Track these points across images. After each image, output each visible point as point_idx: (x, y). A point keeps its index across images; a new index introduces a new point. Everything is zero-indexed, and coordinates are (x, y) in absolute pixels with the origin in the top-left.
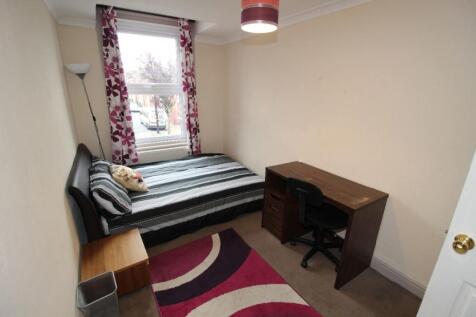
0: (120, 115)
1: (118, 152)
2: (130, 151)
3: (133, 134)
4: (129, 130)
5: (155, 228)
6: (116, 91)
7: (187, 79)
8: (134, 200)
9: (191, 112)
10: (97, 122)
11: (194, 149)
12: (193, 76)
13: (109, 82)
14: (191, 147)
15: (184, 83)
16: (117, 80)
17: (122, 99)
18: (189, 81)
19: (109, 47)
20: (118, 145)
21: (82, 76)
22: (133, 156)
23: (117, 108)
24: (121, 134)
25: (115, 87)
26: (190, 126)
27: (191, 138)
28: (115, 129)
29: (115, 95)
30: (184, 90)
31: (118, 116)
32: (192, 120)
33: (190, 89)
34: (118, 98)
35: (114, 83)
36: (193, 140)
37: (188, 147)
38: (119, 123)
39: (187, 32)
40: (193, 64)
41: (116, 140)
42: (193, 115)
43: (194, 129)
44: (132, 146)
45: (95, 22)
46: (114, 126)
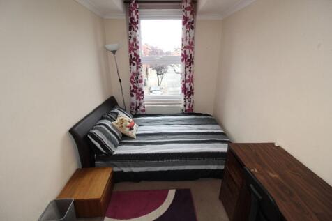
0: (136, 79)
1: (133, 104)
2: (140, 104)
3: (143, 93)
4: (140, 89)
5: (126, 170)
6: (134, 62)
7: (185, 52)
8: (121, 144)
9: (187, 78)
10: (122, 83)
11: (187, 108)
12: (192, 49)
13: (131, 56)
14: (185, 106)
15: (182, 55)
16: (135, 54)
17: (137, 68)
18: (188, 53)
19: (132, 31)
20: (134, 99)
21: (114, 52)
22: (142, 108)
23: (134, 74)
24: (135, 92)
25: (134, 59)
26: (184, 89)
27: (185, 99)
28: (132, 89)
29: (134, 64)
30: (182, 60)
31: (134, 80)
32: (187, 85)
33: (188, 60)
34: (135, 67)
35: (133, 56)
36: (187, 101)
37: (182, 106)
38: (135, 84)
39: (189, 12)
40: (193, 39)
41: (132, 96)
42: (188, 81)
43: (188, 92)
44: (142, 101)
45: (124, 14)
46: (132, 86)
